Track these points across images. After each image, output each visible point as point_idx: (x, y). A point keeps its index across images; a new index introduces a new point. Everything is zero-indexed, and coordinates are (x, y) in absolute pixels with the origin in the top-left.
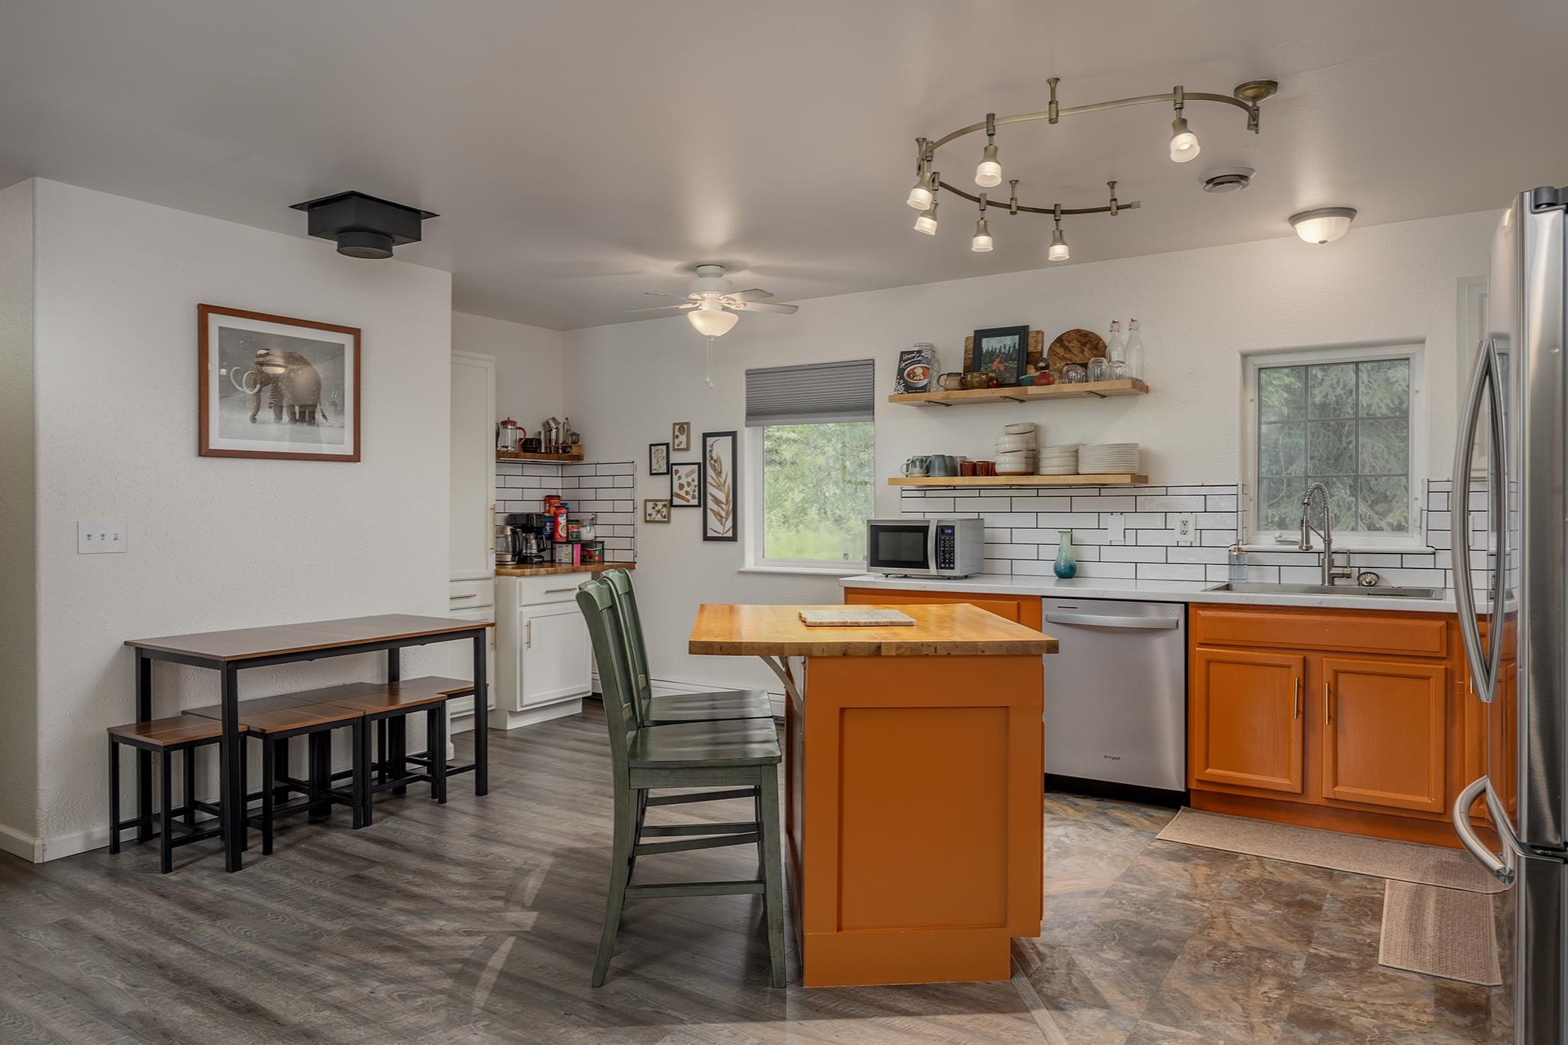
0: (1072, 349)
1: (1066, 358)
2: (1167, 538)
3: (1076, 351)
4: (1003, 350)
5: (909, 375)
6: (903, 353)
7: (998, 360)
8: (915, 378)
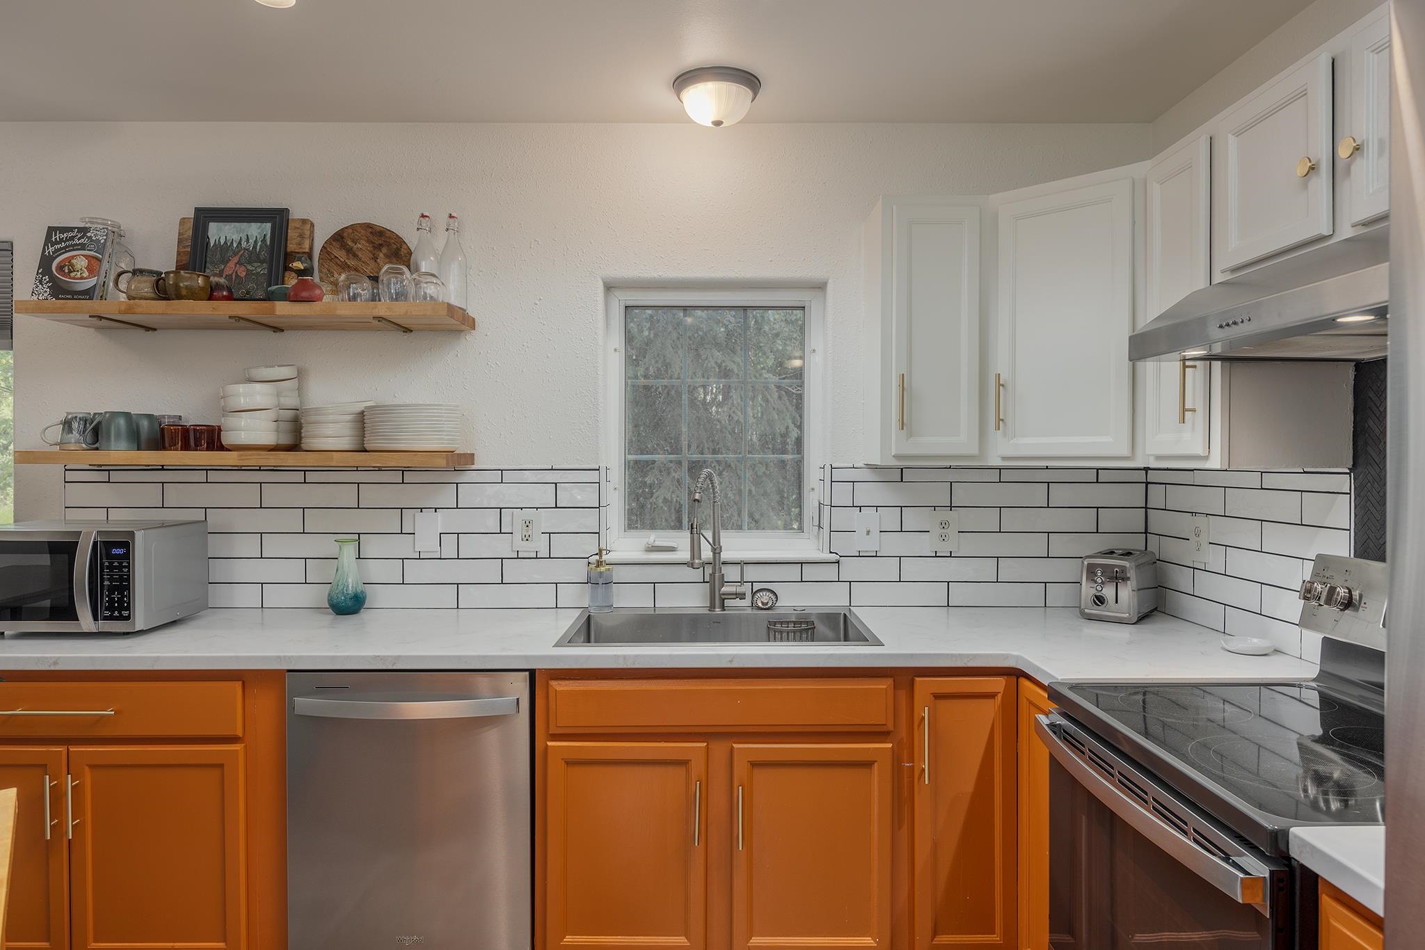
0: (360, 254)
1: (349, 266)
2: (502, 546)
3: (365, 256)
4: (244, 244)
5: (60, 268)
6: (51, 230)
7: (236, 259)
8: (72, 274)
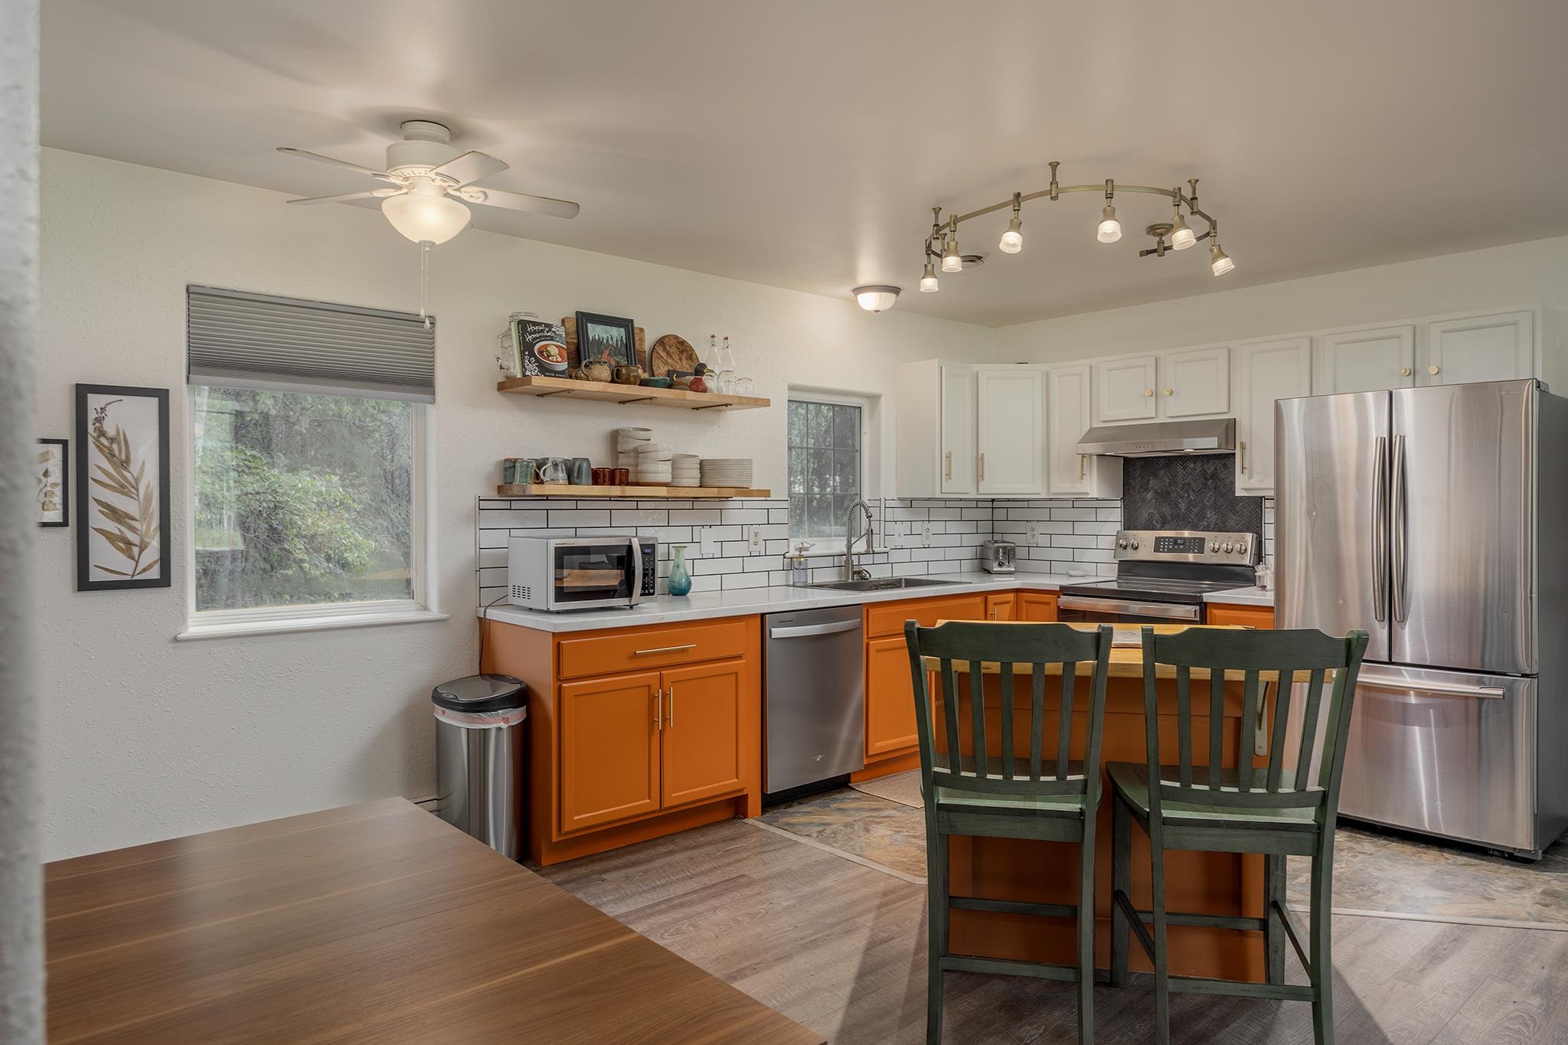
1: (668, 363)
2: (742, 549)
3: (676, 357)
4: (610, 342)
5: (541, 353)
6: (523, 323)
7: (607, 352)
8: (551, 358)
